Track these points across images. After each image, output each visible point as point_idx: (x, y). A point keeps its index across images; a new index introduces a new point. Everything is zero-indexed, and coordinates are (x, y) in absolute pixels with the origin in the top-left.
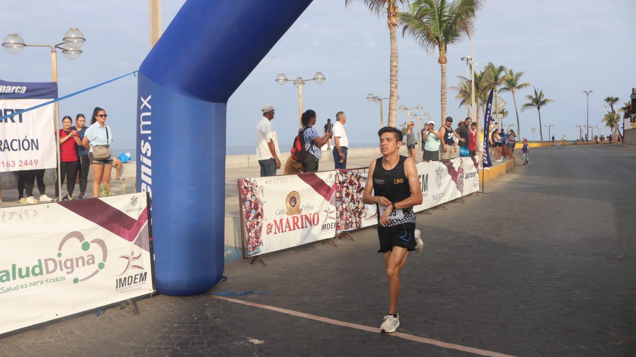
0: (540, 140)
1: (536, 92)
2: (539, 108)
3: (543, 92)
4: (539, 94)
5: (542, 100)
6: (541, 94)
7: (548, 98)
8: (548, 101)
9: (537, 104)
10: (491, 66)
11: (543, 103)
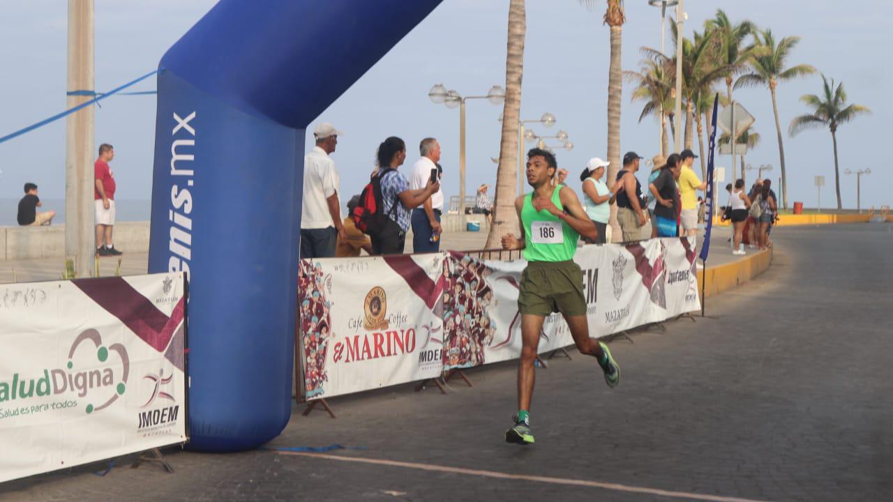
0: (835, 206)
1: (826, 87)
2: (833, 129)
3: (846, 89)
4: (834, 95)
5: (842, 108)
6: (838, 92)
7: (858, 104)
8: (857, 109)
9: (830, 116)
10: (722, 21)
11: (845, 115)
